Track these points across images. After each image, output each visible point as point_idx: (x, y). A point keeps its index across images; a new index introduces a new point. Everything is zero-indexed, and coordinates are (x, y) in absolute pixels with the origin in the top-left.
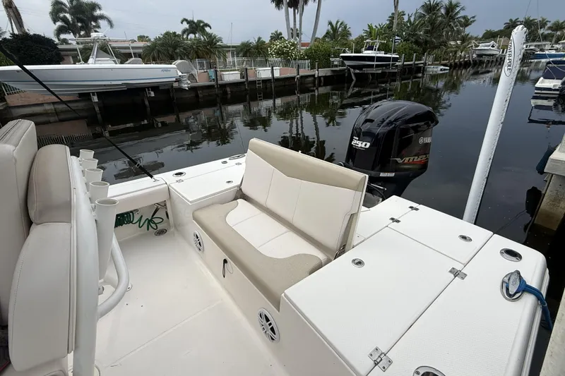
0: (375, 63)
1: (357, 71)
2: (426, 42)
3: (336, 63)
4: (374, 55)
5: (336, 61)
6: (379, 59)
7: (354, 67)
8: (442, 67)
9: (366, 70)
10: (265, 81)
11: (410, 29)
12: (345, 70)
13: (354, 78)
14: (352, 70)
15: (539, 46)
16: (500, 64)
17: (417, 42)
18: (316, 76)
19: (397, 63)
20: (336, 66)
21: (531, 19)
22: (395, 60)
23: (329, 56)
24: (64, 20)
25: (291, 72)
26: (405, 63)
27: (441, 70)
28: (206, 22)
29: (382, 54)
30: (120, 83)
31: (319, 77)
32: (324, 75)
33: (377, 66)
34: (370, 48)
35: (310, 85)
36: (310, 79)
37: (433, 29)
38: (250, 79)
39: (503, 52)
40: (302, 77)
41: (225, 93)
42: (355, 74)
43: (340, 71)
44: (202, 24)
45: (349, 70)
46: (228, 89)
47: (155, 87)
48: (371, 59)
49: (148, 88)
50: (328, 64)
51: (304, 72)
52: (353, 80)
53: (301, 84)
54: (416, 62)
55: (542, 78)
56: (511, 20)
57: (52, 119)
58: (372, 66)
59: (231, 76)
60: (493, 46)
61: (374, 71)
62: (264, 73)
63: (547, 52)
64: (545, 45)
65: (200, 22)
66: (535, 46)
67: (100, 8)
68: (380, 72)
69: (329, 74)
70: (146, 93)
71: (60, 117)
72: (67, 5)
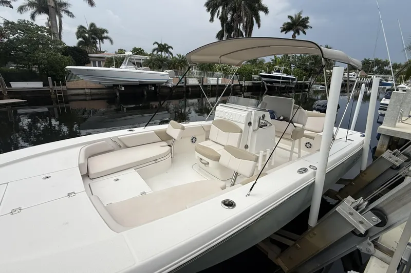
0: (281, 81)
1: (269, 84)
2: (311, 70)
3: (255, 78)
4: (280, 76)
5: (256, 77)
6: (284, 78)
7: (267, 82)
8: (321, 86)
9: (275, 85)
10: (213, 86)
11: (301, 61)
12: (261, 83)
13: (266, 88)
14: (265, 83)
15: (384, 77)
16: (359, 87)
17: (305, 70)
18: (243, 85)
19: (294, 82)
20: (255, 80)
21: (379, 59)
22: (293, 79)
23: (251, 74)
24: (84, 38)
25: (228, 82)
26: (298, 82)
27: (321, 88)
28: (169, 45)
29: (285, 75)
30: (138, 80)
31: (245, 86)
32: (247, 85)
33: (282, 82)
34: (278, 71)
35: (238, 91)
36: (239, 87)
37: (316, 62)
38: (204, 84)
39: (361, 80)
40: (235, 85)
41: (188, 91)
42: (268, 86)
43: (258, 83)
44: (167, 47)
45: (264, 83)
46: (190, 89)
47: (154, 85)
48: (279, 78)
49: (150, 84)
50: (250, 79)
51: (236, 82)
52: (266, 90)
53: (233, 90)
54: (305, 82)
55: (384, 98)
56: (365, 59)
57: (88, 98)
58: (279, 82)
59: (193, 81)
60: (354, 76)
61: (280, 85)
62: (212, 81)
63: (389, 82)
64: (388, 77)
65: (165, 45)
66: (382, 77)
67: (107, 32)
68: (284, 86)
69: (250, 85)
70: (148, 88)
71: (93, 98)
72: (88, 29)
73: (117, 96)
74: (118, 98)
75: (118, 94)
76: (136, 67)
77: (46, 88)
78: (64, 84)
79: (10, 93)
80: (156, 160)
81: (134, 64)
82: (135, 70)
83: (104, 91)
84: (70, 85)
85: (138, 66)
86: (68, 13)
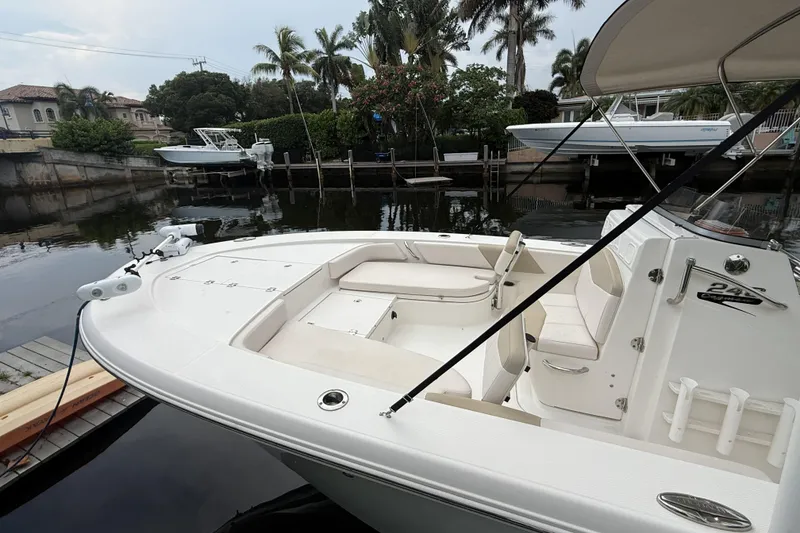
24: (564, 71)
30: (634, 145)
47: (678, 153)
49: (667, 154)
70: (660, 161)
71: (543, 178)
72: (573, 53)
73: (584, 178)
74: (587, 183)
75: (587, 174)
76: (637, 114)
77: (480, 163)
78: (504, 156)
79: (441, 168)
80: (441, 297)
81: (634, 109)
82: (632, 123)
83: (566, 167)
84: (512, 156)
85: (641, 113)
86: (546, 32)
